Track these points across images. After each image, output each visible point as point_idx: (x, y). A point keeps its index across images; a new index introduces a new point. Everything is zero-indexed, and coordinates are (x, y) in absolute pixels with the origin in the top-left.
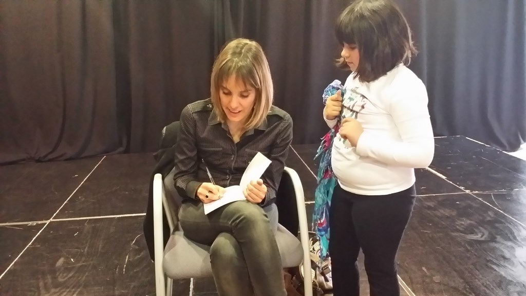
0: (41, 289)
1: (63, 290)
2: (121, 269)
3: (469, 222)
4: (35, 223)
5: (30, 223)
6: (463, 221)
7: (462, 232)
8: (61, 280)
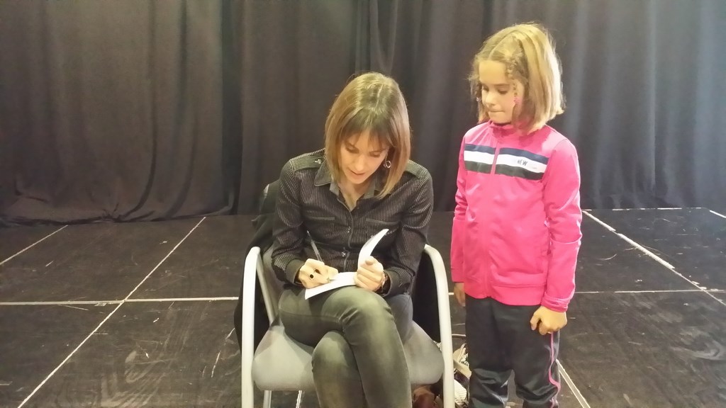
0: (102, 391)
1: (130, 395)
2: (209, 371)
3: (699, 332)
4: (104, 303)
5: (98, 303)
6: (692, 331)
7: (686, 347)
8: (129, 381)
